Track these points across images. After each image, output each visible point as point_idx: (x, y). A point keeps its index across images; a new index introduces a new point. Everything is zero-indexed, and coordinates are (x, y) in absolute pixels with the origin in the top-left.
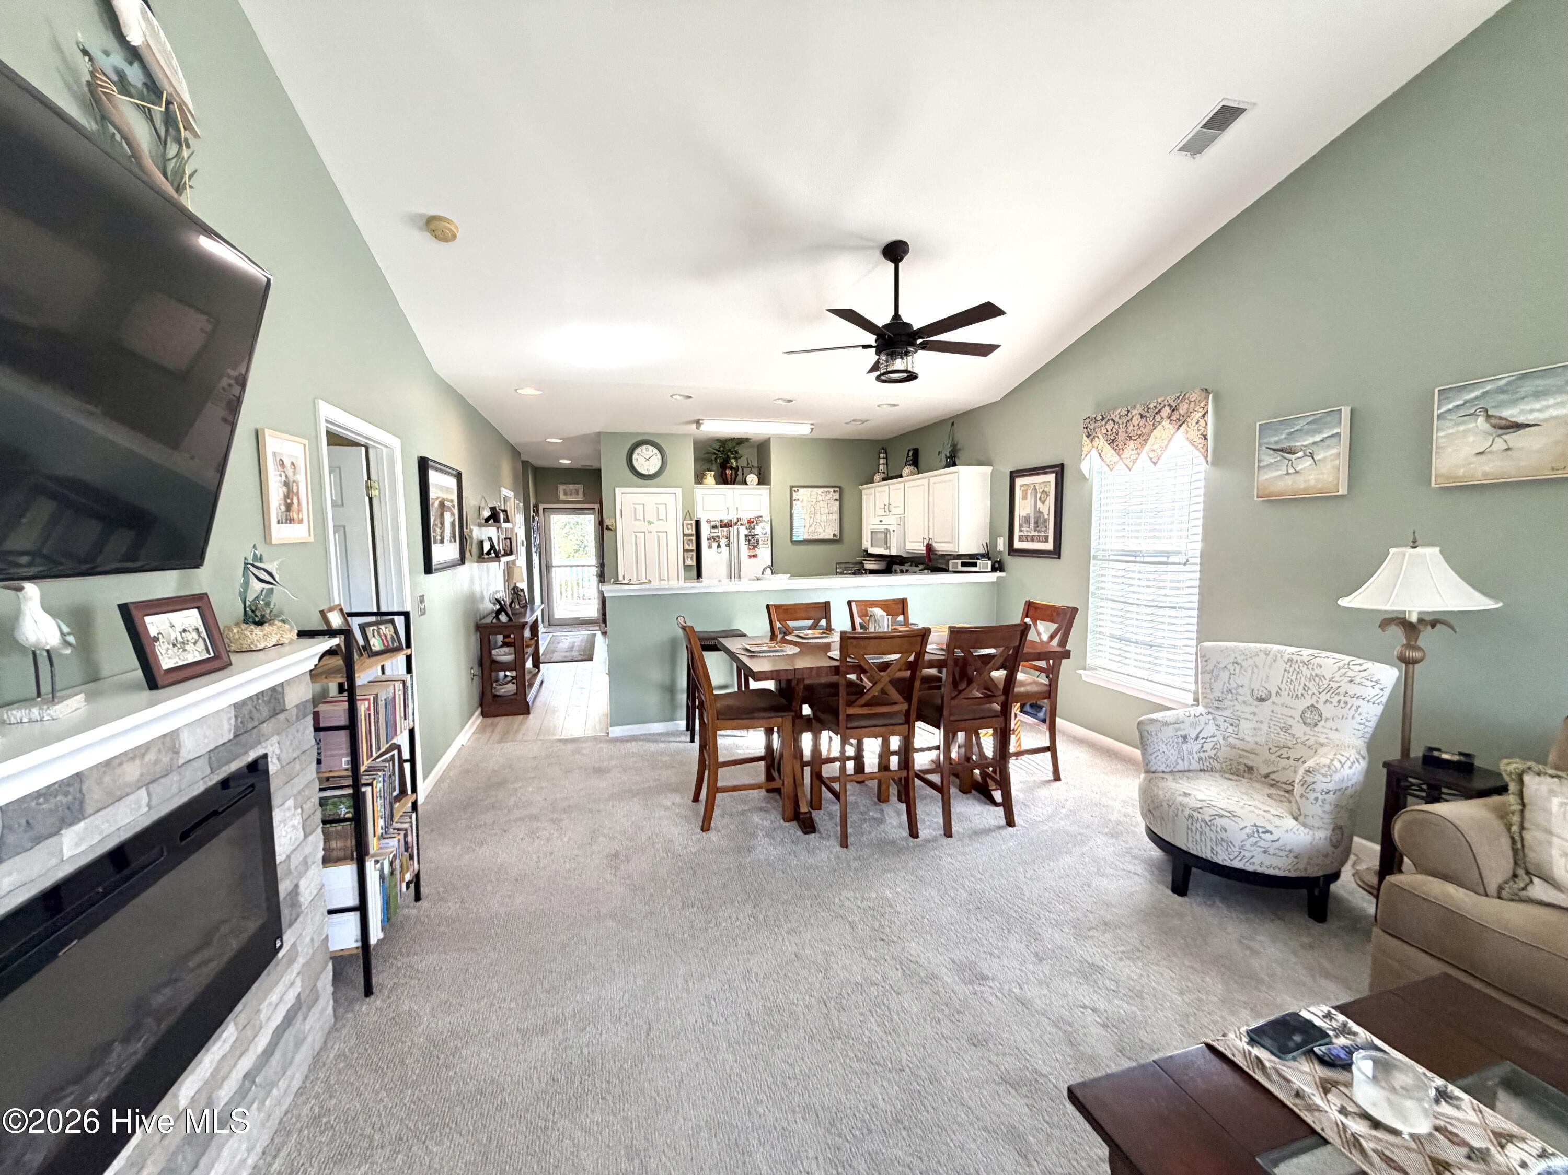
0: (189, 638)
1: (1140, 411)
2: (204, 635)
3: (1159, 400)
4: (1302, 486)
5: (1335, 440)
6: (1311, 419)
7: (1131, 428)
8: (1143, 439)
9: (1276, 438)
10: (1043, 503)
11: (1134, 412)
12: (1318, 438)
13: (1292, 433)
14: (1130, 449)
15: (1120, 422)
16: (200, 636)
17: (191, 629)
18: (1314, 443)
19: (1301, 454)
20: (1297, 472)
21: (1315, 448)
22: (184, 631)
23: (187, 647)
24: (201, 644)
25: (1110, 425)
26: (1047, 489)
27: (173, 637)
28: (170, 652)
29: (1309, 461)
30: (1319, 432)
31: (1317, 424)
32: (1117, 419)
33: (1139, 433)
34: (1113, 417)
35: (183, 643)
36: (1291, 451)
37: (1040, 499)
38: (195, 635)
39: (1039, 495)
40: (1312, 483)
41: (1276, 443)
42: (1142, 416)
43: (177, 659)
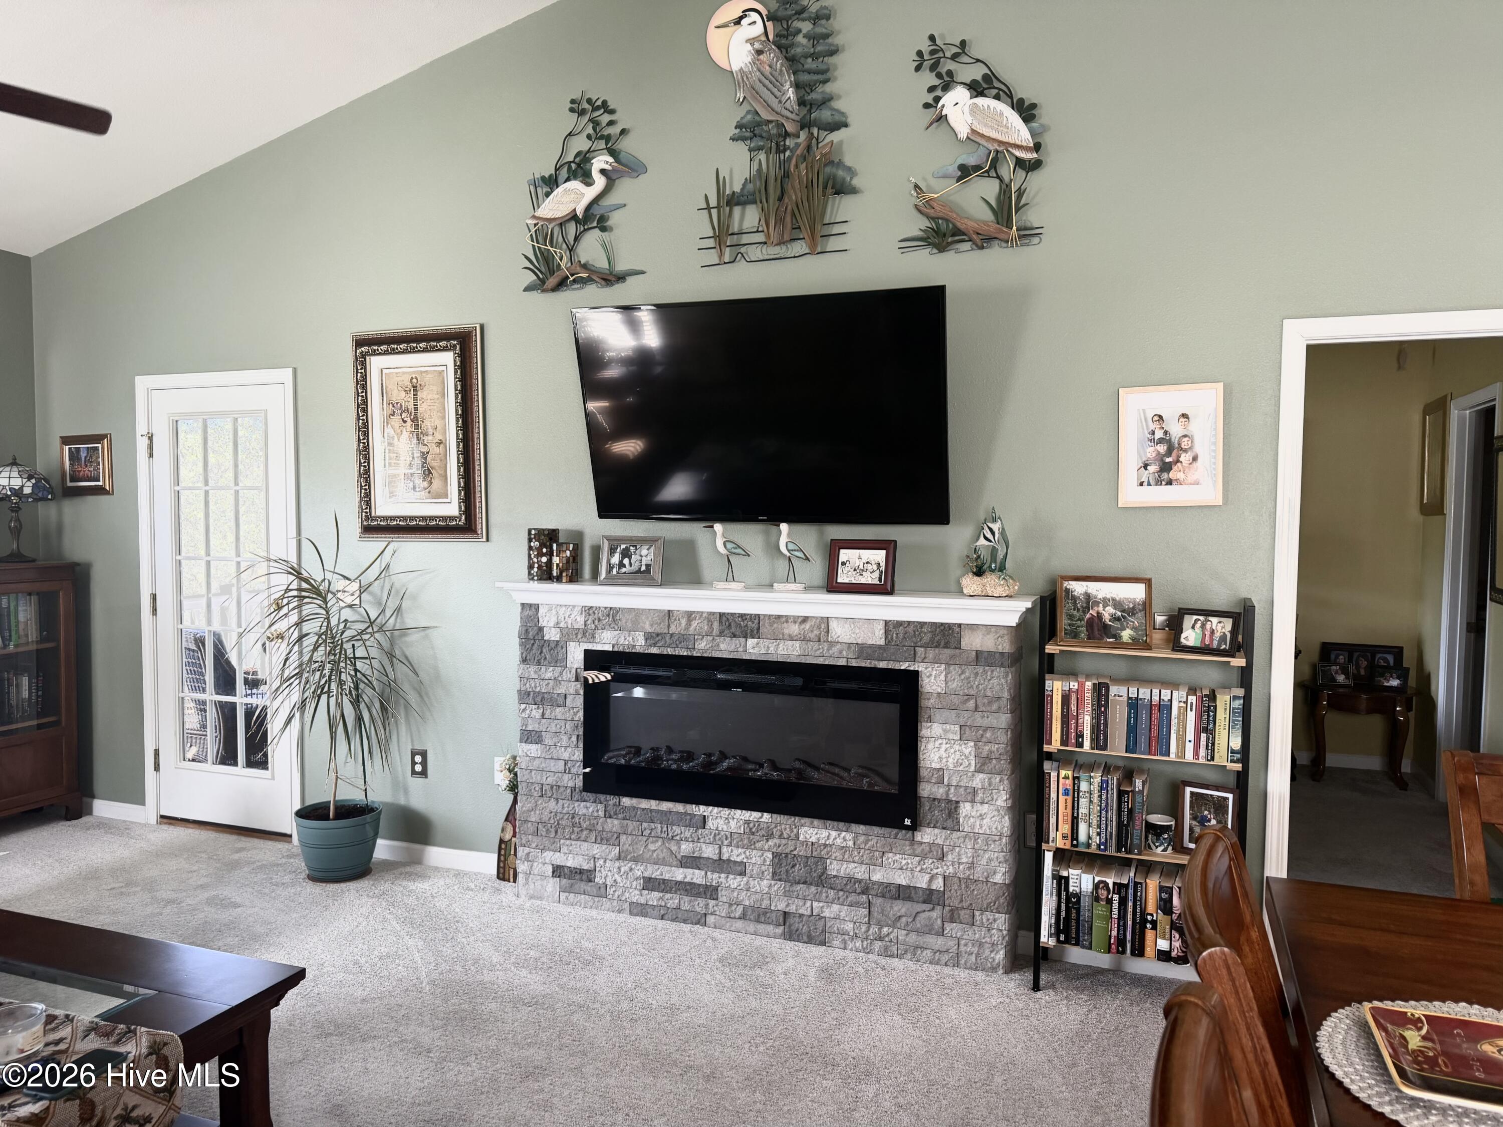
0: (869, 568)
2: (883, 568)
16: (878, 568)
17: (873, 563)
22: (868, 563)
23: (864, 573)
24: (877, 574)
27: (857, 565)
28: (850, 573)
35: (863, 570)
38: (875, 567)
43: (853, 579)
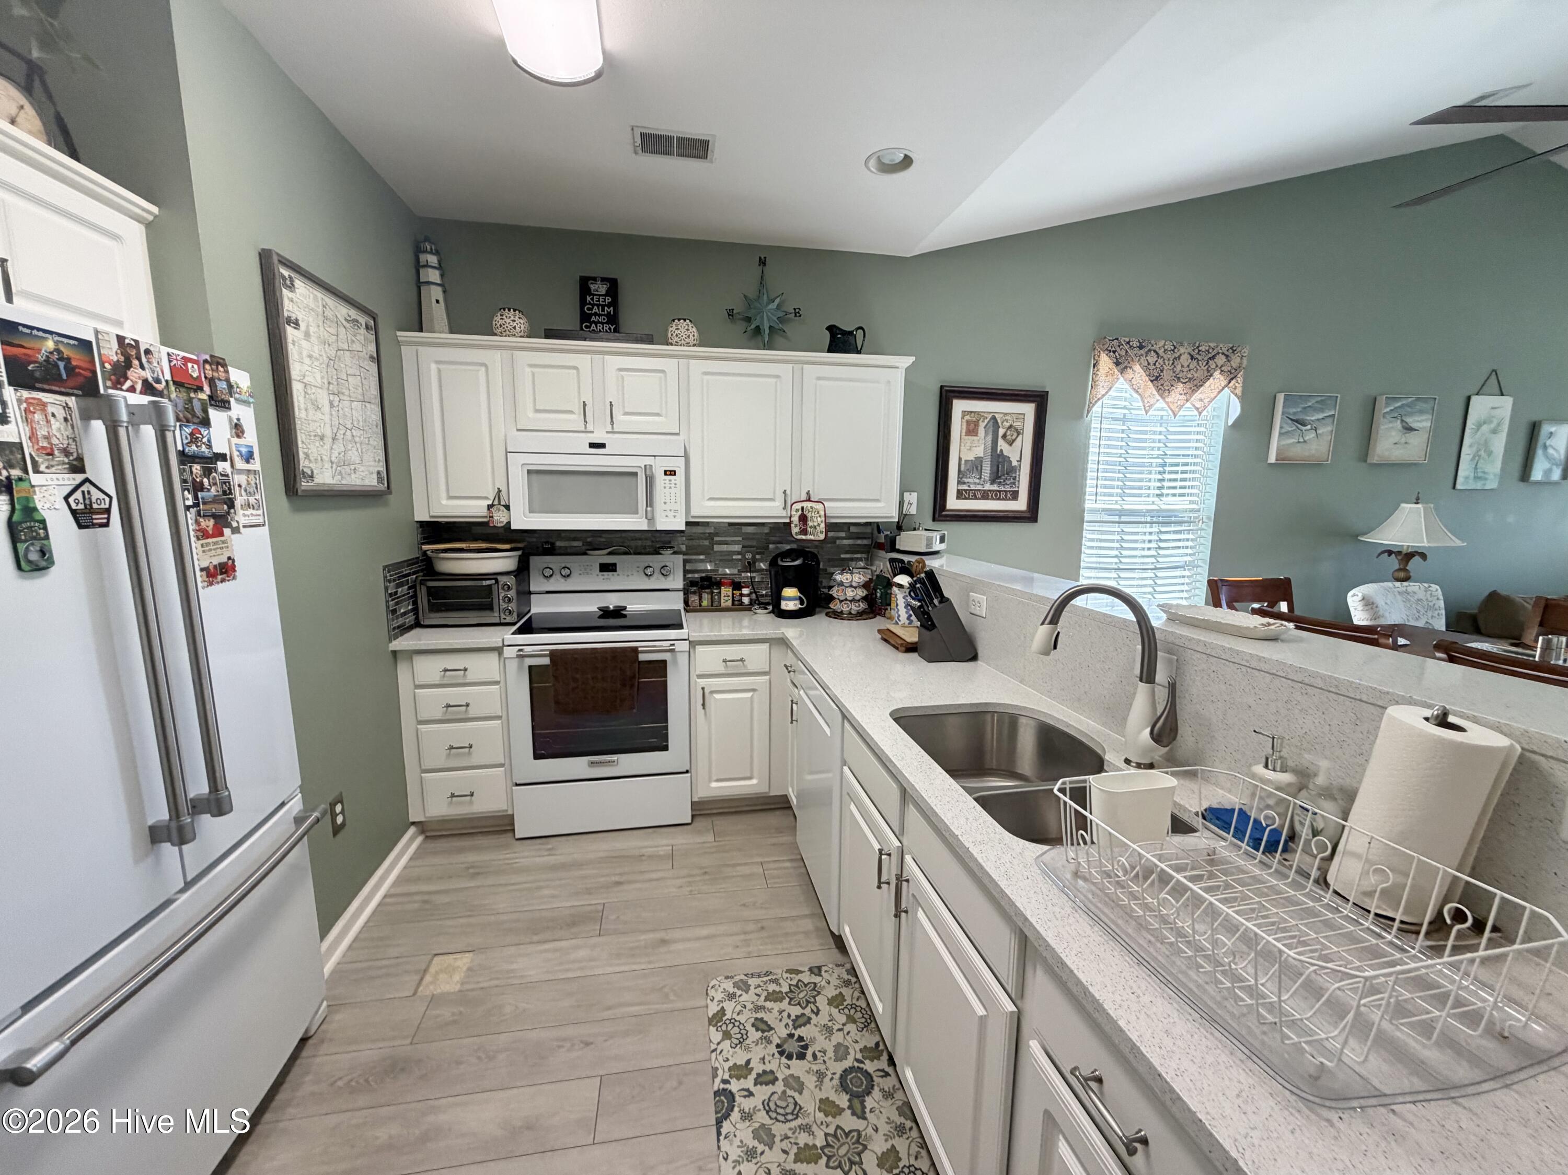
1: (1190, 350)
3: (1212, 345)
4: (1307, 454)
5: (1330, 420)
6: (1319, 399)
7: (1179, 368)
8: (1196, 384)
9: (1294, 410)
10: (1011, 443)
11: (1182, 350)
12: (1321, 416)
13: (1305, 408)
14: (1177, 393)
15: (1165, 357)
18: (1318, 420)
19: (1309, 427)
20: (1305, 442)
21: (1317, 423)
25: (1152, 358)
26: (1017, 424)
29: (1312, 434)
30: (1322, 410)
31: (1323, 404)
32: (1161, 352)
33: (1190, 376)
34: (1156, 347)
36: (1304, 425)
37: (1004, 436)
39: (1001, 432)
40: (1313, 452)
41: (1295, 414)
42: (1192, 358)
